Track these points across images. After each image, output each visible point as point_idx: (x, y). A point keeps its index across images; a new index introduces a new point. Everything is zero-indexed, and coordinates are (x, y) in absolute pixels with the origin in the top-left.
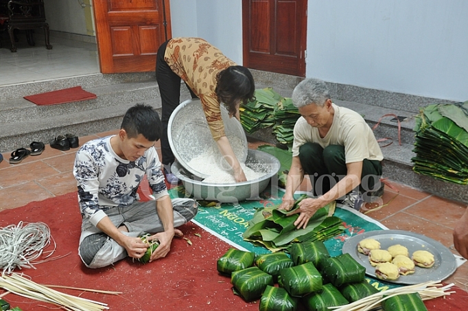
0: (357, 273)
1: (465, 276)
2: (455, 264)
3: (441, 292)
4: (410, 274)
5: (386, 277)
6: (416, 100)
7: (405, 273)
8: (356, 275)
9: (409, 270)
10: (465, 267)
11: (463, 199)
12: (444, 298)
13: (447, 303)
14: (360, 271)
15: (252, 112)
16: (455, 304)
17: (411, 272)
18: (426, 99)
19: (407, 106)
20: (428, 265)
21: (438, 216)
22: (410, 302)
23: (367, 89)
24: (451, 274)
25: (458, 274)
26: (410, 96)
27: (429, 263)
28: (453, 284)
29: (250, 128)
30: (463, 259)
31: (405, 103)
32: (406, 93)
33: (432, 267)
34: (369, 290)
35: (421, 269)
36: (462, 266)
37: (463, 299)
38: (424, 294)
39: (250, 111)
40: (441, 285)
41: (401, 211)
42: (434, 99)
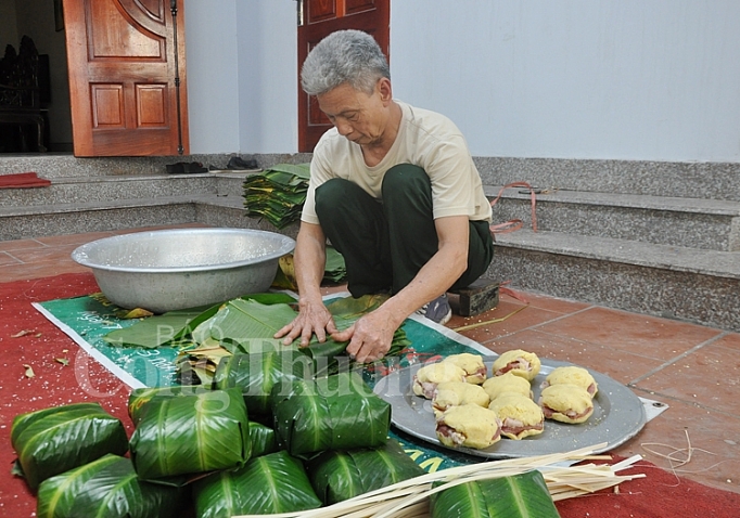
0: (362, 419)
1: (667, 440)
2: (643, 414)
3: (608, 476)
4: (529, 437)
5: (460, 440)
6: (563, 166)
7: (517, 434)
8: (357, 424)
9: (529, 427)
10: (664, 420)
11: (652, 308)
12: (617, 490)
13: (624, 504)
14: (373, 415)
15: (285, 192)
16: (645, 505)
17: (534, 432)
18: (579, 162)
19: (549, 179)
20: (579, 416)
21: (604, 336)
22: (510, 500)
23: (483, 158)
24: (634, 434)
25: (650, 434)
26: (553, 161)
27: (581, 411)
28: (638, 458)
29: (278, 219)
30: (659, 405)
31: (546, 174)
32: (546, 157)
33: (587, 422)
34: (392, 469)
35: (560, 428)
36: (658, 418)
37: (666, 491)
38: (559, 481)
39: (281, 190)
40: (609, 458)
41: (530, 328)
42: (592, 161)
